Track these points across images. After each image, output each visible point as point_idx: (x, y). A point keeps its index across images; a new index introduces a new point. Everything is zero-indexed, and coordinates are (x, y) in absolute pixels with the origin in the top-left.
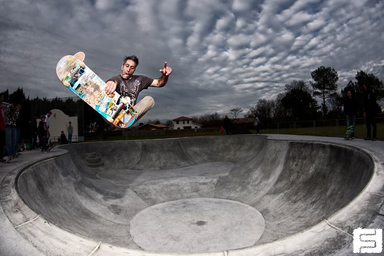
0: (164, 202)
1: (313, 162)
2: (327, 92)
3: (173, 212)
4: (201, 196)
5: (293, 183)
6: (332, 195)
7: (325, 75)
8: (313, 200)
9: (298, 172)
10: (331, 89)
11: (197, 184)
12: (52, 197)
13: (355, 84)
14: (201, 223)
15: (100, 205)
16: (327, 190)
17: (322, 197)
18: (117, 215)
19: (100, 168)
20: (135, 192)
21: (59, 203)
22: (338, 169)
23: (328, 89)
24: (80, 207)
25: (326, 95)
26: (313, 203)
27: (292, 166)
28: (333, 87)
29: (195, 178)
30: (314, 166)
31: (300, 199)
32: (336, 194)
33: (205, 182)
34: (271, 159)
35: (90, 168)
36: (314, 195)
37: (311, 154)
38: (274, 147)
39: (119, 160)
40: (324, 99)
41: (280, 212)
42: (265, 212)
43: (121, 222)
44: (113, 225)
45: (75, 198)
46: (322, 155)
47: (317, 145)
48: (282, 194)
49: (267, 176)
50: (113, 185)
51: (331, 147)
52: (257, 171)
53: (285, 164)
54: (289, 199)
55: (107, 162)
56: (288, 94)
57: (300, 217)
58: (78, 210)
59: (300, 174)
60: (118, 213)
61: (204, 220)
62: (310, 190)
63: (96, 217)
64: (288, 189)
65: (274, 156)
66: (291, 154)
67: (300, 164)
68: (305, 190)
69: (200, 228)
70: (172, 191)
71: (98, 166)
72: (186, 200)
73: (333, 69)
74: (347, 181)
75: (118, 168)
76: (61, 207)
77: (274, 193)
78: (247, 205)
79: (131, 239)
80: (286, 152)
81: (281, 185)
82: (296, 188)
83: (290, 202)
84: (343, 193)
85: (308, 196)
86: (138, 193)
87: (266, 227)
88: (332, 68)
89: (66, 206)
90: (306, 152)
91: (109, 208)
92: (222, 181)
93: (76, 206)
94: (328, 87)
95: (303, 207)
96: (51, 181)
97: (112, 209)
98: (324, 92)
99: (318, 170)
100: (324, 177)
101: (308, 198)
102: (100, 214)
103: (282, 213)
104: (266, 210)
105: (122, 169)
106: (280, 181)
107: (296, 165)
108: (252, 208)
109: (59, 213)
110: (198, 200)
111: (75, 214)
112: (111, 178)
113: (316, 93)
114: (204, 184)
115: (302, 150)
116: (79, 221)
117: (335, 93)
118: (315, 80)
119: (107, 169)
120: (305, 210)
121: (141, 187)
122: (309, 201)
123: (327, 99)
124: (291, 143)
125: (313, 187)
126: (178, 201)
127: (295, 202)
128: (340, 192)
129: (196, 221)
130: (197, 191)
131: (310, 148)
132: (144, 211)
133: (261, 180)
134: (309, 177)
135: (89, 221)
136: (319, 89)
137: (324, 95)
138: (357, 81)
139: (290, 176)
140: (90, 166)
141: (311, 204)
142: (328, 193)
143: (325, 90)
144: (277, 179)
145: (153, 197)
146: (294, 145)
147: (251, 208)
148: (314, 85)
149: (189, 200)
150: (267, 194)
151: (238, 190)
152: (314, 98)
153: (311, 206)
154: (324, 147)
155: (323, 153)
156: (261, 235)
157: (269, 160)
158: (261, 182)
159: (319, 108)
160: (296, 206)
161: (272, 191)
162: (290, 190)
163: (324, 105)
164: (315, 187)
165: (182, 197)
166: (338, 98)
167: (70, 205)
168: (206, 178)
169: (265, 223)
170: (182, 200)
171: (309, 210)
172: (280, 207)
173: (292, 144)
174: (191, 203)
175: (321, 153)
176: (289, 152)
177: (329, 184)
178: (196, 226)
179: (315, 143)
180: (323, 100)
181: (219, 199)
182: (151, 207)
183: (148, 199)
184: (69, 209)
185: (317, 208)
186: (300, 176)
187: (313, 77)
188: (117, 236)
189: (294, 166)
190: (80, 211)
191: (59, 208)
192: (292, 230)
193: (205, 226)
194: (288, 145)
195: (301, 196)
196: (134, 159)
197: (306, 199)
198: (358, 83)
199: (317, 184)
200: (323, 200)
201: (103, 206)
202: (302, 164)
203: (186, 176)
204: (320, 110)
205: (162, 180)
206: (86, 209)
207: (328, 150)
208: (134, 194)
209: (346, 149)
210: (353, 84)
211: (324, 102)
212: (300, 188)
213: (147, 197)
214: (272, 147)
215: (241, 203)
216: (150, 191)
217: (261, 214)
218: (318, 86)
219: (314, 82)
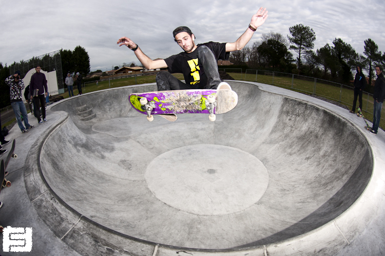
0: (168, 150)
1: (306, 120)
2: (303, 48)
3: (181, 161)
4: (202, 142)
5: (287, 136)
6: (324, 156)
7: (303, 32)
8: (307, 156)
9: (292, 127)
10: (307, 46)
11: (196, 130)
12: (68, 172)
13: (331, 48)
14: (211, 171)
15: (110, 163)
16: (320, 149)
17: (315, 155)
18: (129, 171)
19: (94, 120)
20: (138, 142)
21: (75, 176)
22: (331, 134)
23: (304, 45)
24: (94, 171)
25: (302, 51)
26: (308, 159)
27: (286, 120)
28: (310, 45)
29: (192, 124)
30: (307, 124)
31: (295, 153)
32: (329, 156)
33: (203, 127)
34: (265, 110)
35: (83, 122)
36: (308, 152)
37: (304, 112)
38: (268, 99)
39: (110, 109)
40: (300, 54)
41: (279, 162)
42: (264, 161)
43: (135, 179)
44: (130, 183)
45: (86, 163)
46: (316, 116)
47: (311, 106)
48: (277, 145)
49: (262, 125)
50: (113, 137)
51: (325, 112)
52: (250, 120)
53: (279, 117)
54: (284, 151)
55: (99, 113)
56: (264, 43)
57: (297, 170)
58: (93, 175)
59: (293, 129)
60: (129, 169)
61: (214, 168)
62: (304, 145)
63: (112, 178)
64: (283, 141)
65: (268, 107)
66: (285, 108)
67: (293, 119)
68: (299, 145)
69: (212, 176)
70: (173, 137)
71: (91, 119)
72: (189, 147)
73: (312, 29)
74: (339, 148)
75: (111, 118)
76: (79, 180)
77: (270, 143)
78: (247, 153)
79: (153, 196)
80: (280, 106)
81: (276, 136)
82: (290, 142)
83: (286, 153)
84: (336, 157)
85: (302, 151)
86: (142, 143)
87: (270, 177)
88: (310, 28)
89: (82, 176)
90: (300, 109)
91: (119, 165)
92: (219, 126)
93: (90, 171)
94: (305, 44)
95: (299, 161)
96: (62, 153)
97: (123, 166)
98: (300, 48)
99: (311, 129)
100: (316, 137)
101: (302, 153)
102: (114, 174)
103: (280, 163)
104: (265, 159)
105: (115, 118)
106: (275, 132)
107: (290, 120)
108: (253, 156)
109: (80, 187)
110: (201, 147)
111: (92, 182)
112: (108, 130)
113: (292, 47)
114: (202, 129)
115: (295, 107)
116: (99, 188)
117: (311, 51)
118: (293, 35)
119: (100, 120)
120: (301, 164)
121: (143, 136)
122: (304, 156)
123: (303, 54)
124: (285, 98)
125: (306, 144)
126: (182, 148)
127: (290, 154)
128: (332, 155)
129: (206, 170)
130: (197, 137)
131: (304, 107)
132: (153, 162)
133: (256, 129)
134: (302, 133)
135: (107, 185)
136: (296, 43)
137: (300, 51)
138: (334, 46)
139: (283, 128)
140: (83, 120)
141: (305, 159)
142: (322, 153)
143: (302, 46)
144: (271, 130)
145: (157, 146)
146: (289, 101)
147: (251, 156)
148: (290, 39)
149: (191, 146)
150: (263, 143)
151: (235, 136)
152: (289, 51)
153: (306, 161)
154: (317, 109)
155: (317, 115)
156: (267, 184)
157: (263, 111)
158: (256, 131)
159: (294, 61)
160: (292, 159)
161: (268, 141)
162: (284, 142)
163: (299, 59)
164: (308, 144)
165: (185, 145)
166: (313, 56)
167: (84, 172)
168: (203, 124)
169: (268, 172)
170: (185, 147)
171: (304, 165)
172: (277, 157)
173: (286, 100)
174: (195, 150)
175: (314, 114)
176: (283, 106)
177: (322, 145)
178: (207, 175)
179: (309, 103)
180: (298, 55)
181: (219, 146)
182: (158, 157)
183: (152, 149)
184: (85, 178)
185: (312, 164)
186: (294, 130)
187: (291, 32)
188: (139, 196)
189: (287, 120)
190: (95, 176)
191: (77, 181)
192: (293, 182)
193: (216, 174)
194: (282, 99)
195: (296, 150)
196: (125, 106)
197: (300, 154)
198: (335, 48)
199: (310, 142)
200: (316, 158)
201: (113, 164)
202: (295, 120)
203: (183, 122)
204: (294, 63)
205: (160, 127)
206: (100, 172)
207: (322, 114)
208: (138, 144)
209: (339, 119)
210: (329, 47)
211: (300, 57)
212: (293, 142)
213: (151, 147)
214: (266, 99)
215: (241, 151)
216: (152, 140)
217: (262, 163)
218: (295, 41)
219: (291, 37)
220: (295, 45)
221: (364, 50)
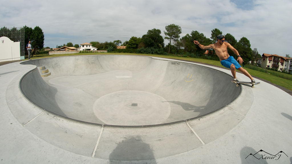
10: (175, 37)
14: (135, 105)
20: (83, 90)
28: (177, 37)
40: (170, 41)
55: (53, 72)
61: (136, 103)
71: (47, 76)
86: (86, 91)
88: (179, 26)
94: (174, 35)
113: (166, 38)
117: (177, 40)
118: (167, 31)
123: (172, 41)
129: (131, 104)
138: (191, 36)
143: (172, 37)
148: (166, 33)
182: (98, 99)
187: (166, 29)
193: (138, 106)
208: (84, 92)
211: (170, 43)
218: (168, 34)
219: (166, 31)
220: (168, 36)
221: (211, 36)
